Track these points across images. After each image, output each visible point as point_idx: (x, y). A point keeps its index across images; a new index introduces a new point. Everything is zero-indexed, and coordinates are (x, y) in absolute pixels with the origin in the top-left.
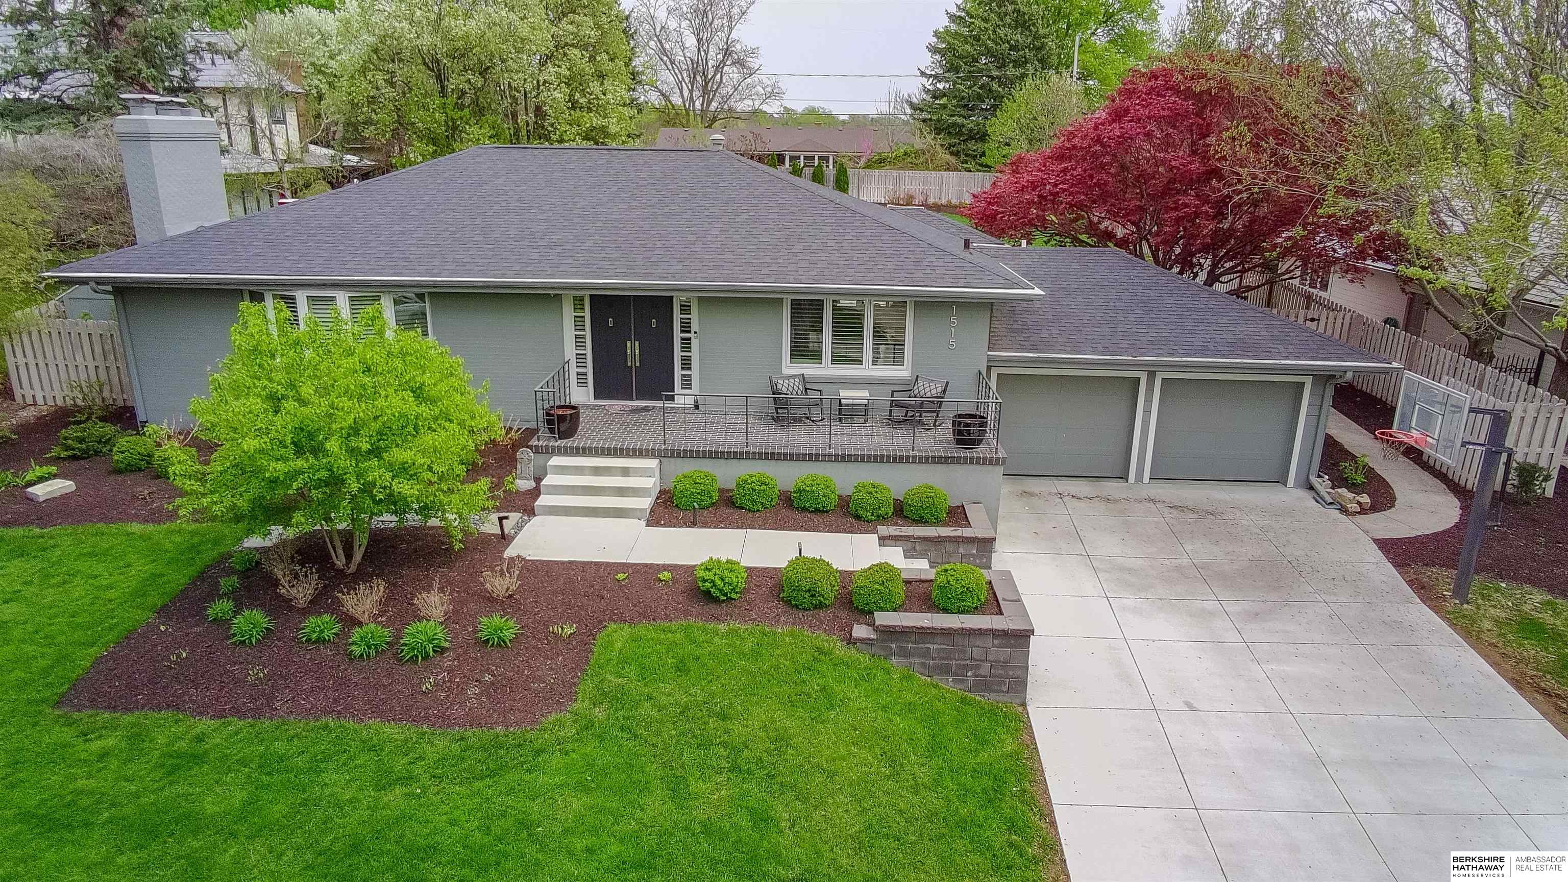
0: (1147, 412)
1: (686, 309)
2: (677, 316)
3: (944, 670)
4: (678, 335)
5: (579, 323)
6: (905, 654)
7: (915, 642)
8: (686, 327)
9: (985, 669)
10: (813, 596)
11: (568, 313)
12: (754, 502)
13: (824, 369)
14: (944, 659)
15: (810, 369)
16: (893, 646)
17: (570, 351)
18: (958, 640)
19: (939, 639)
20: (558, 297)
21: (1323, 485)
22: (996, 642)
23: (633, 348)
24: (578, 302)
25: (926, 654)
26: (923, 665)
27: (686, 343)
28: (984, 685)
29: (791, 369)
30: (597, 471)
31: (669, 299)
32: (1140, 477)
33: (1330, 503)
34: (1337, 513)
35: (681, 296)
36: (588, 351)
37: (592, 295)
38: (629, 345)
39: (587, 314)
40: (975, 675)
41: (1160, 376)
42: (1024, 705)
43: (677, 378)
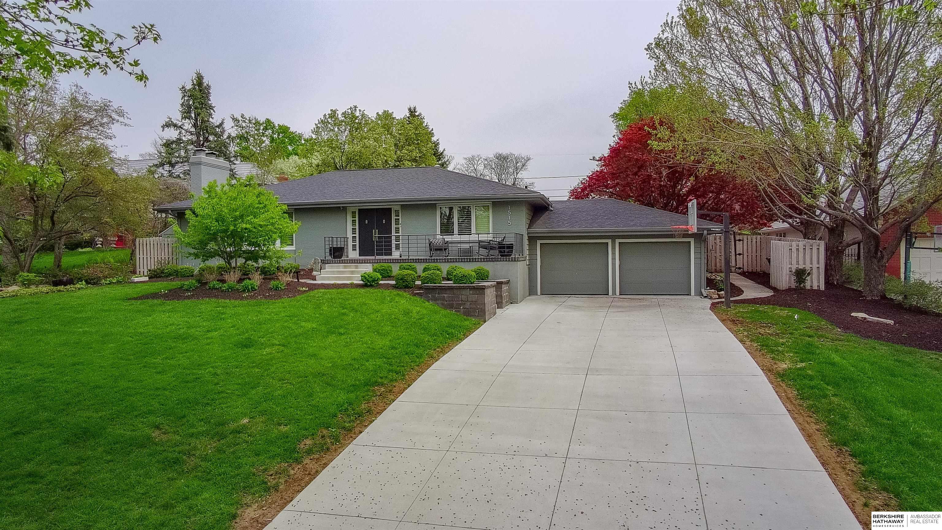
0: (614, 259)
1: (397, 212)
2: (393, 218)
3: (450, 307)
4: (394, 226)
5: (354, 221)
6: (435, 299)
7: (439, 293)
8: (397, 221)
9: (468, 305)
10: (404, 282)
11: (349, 219)
13: (455, 237)
14: (449, 301)
15: (448, 238)
16: (430, 296)
17: (350, 235)
18: (455, 291)
19: (448, 292)
20: (345, 209)
21: (705, 291)
22: (471, 292)
23: (376, 234)
25: (443, 299)
26: (443, 304)
27: (397, 231)
28: (468, 313)
29: (439, 237)
30: (345, 267)
31: (390, 209)
32: (614, 293)
33: (705, 297)
34: (706, 299)
35: (395, 208)
36: (357, 235)
37: (359, 209)
38: (374, 231)
39: (357, 219)
40: (463, 308)
41: (618, 241)
42: (485, 322)
43: (393, 246)
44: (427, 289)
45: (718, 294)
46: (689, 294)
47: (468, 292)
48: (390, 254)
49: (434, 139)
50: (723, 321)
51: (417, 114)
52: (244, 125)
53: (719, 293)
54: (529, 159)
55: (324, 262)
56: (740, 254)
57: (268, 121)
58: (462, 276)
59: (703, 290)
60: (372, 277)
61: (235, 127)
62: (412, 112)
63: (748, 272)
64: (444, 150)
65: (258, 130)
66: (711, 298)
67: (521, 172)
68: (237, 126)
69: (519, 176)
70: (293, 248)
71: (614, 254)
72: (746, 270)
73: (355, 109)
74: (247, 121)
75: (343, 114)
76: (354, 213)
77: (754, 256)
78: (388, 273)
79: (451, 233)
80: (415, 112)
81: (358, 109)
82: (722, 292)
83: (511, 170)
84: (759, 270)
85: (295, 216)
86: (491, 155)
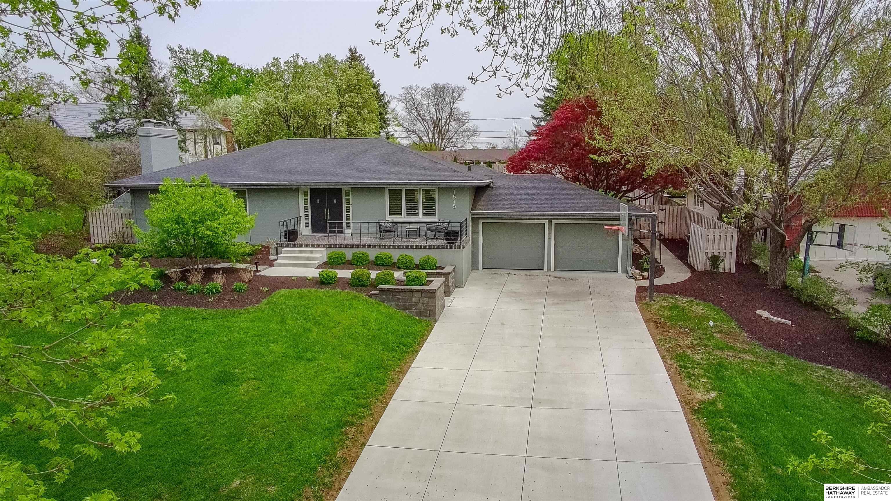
0: (550, 239)
1: (347, 195)
2: (344, 198)
3: (404, 307)
4: (344, 206)
5: (306, 201)
6: (389, 300)
7: (393, 295)
8: (348, 202)
9: (420, 307)
10: (360, 281)
11: (302, 198)
12: (358, 261)
13: (403, 218)
14: (403, 302)
15: (397, 219)
16: (385, 297)
17: (302, 213)
18: (407, 294)
19: (401, 293)
20: (297, 189)
21: (631, 270)
22: (423, 295)
23: (327, 212)
24: (305, 193)
25: (397, 300)
26: (396, 305)
27: (348, 210)
28: (420, 313)
29: (388, 218)
30: (301, 252)
31: (341, 189)
32: (549, 269)
33: (631, 277)
34: (632, 280)
35: (345, 188)
36: (309, 213)
37: (311, 190)
38: (325, 210)
39: (309, 198)
40: (416, 309)
41: (553, 222)
42: (436, 322)
43: (345, 224)
44: (382, 291)
46: (616, 271)
47: (420, 294)
48: (342, 232)
49: (375, 80)
50: (647, 321)
51: (357, 55)
52: (181, 56)
53: (643, 274)
54: (464, 89)
55: (279, 245)
56: (662, 222)
57: (206, 52)
58: (414, 278)
59: (629, 269)
60: (329, 276)
61: (173, 59)
62: (353, 52)
63: (668, 239)
64: (385, 92)
65: (197, 61)
66: (636, 279)
67: (457, 101)
68: (174, 57)
69: (455, 105)
71: (550, 234)
72: (666, 237)
73: (298, 57)
74: (184, 52)
75: (285, 63)
77: (675, 222)
78: (342, 260)
79: (400, 213)
80: (356, 52)
81: (300, 58)
82: (646, 274)
83: (447, 100)
84: (678, 237)
85: (248, 196)
86: (428, 86)
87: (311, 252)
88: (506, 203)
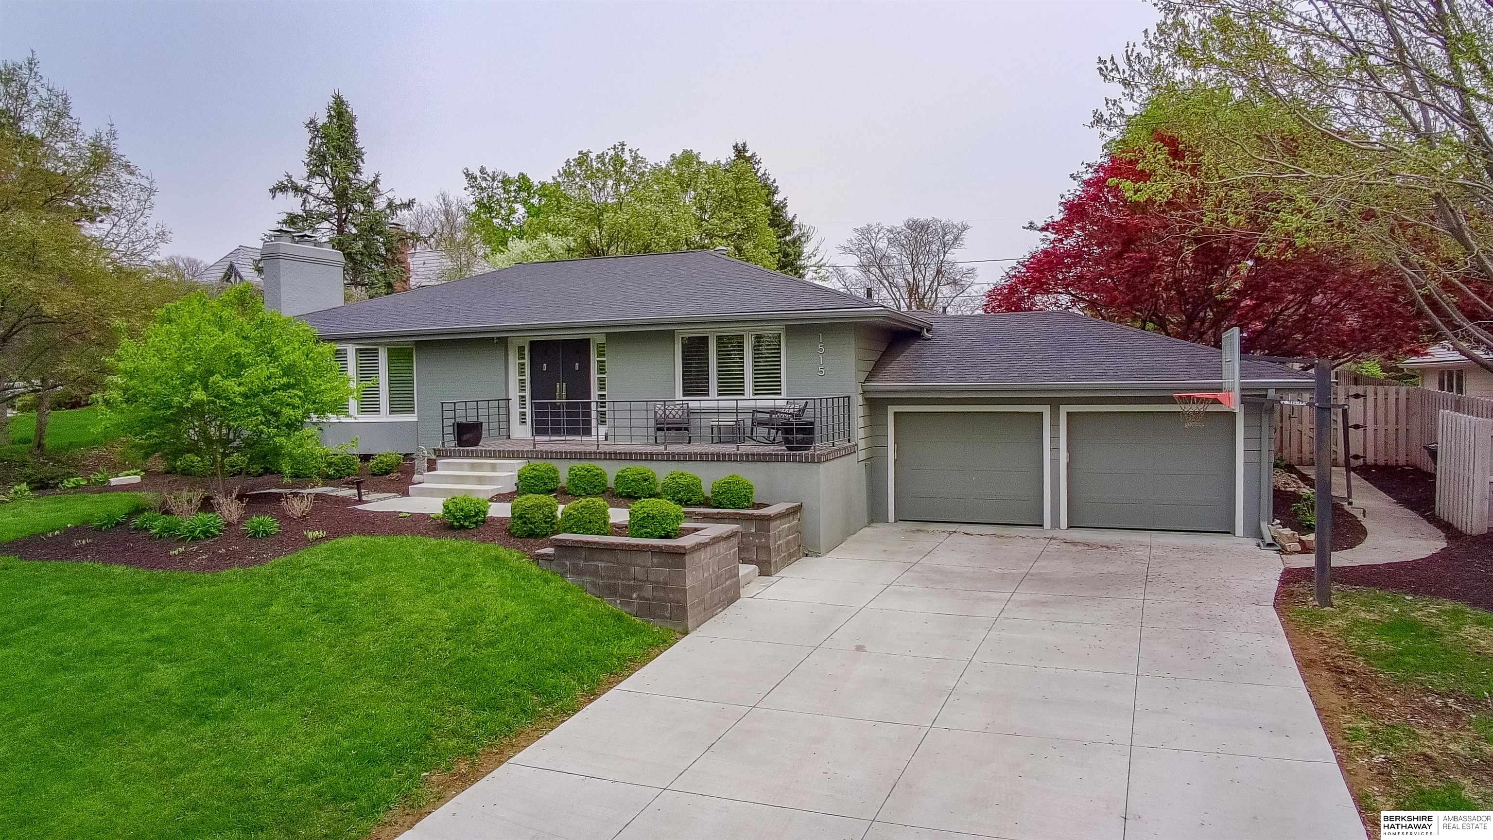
0: (1055, 449)
1: (601, 347)
2: (594, 359)
3: (611, 591)
4: (595, 376)
5: (521, 366)
6: (578, 572)
7: (586, 560)
9: (648, 591)
11: (513, 361)
12: (576, 486)
13: (712, 400)
14: (609, 578)
15: (698, 402)
16: (568, 563)
17: (514, 393)
18: (621, 556)
19: (605, 556)
21: (1270, 529)
22: (655, 560)
25: (595, 573)
26: (594, 584)
27: (603, 384)
28: (648, 610)
29: (681, 400)
31: (587, 342)
32: (1056, 524)
33: (1270, 545)
34: (1271, 553)
35: (597, 338)
36: (528, 393)
37: (532, 343)
38: (558, 386)
39: (527, 361)
40: (639, 597)
41: (1064, 410)
42: (685, 633)
43: (594, 414)
44: (561, 546)
45: (1301, 542)
46: (1230, 531)
47: (647, 559)
48: (587, 432)
49: (778, 198)
50: (1306, 665)
51: (748, 155)
52: (484, 184)
53: (1303, 538)
54: (965, 228)
55: (440, 453)
56: (1357, 427)
57: (523, 177)
58: (644, 518)
59: (1264, 526)
60: (462, 510)
61: (470, 189)
62: (740, 151)
63: (1375, 466)
64: (795, 216)
65: (507, 192)
66: (1283, 551)
67: (952, 250)
68: (472, 187)
69: (949, 257)
70: (412, 418)
71: (1055, 437)
72: (1370, 460)
73: (623, 149)
74: (489, 179)
75: (598, 157)
76: (521, 349)
77: (1391, 427)
78: (545, 484)
79: (704, 391)
80: (745, 151)
81: (627, 149)
82: (1311, 537)
83: (934, 248)
84: (1402, 461)
85: (416, 356)
86: (899, 223)
87: (494, 468)
88: (949, 367)
